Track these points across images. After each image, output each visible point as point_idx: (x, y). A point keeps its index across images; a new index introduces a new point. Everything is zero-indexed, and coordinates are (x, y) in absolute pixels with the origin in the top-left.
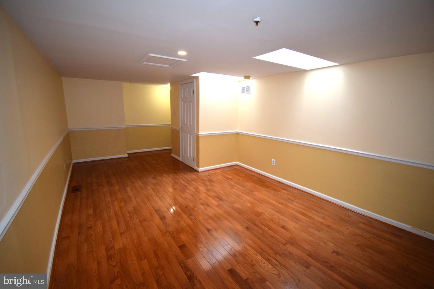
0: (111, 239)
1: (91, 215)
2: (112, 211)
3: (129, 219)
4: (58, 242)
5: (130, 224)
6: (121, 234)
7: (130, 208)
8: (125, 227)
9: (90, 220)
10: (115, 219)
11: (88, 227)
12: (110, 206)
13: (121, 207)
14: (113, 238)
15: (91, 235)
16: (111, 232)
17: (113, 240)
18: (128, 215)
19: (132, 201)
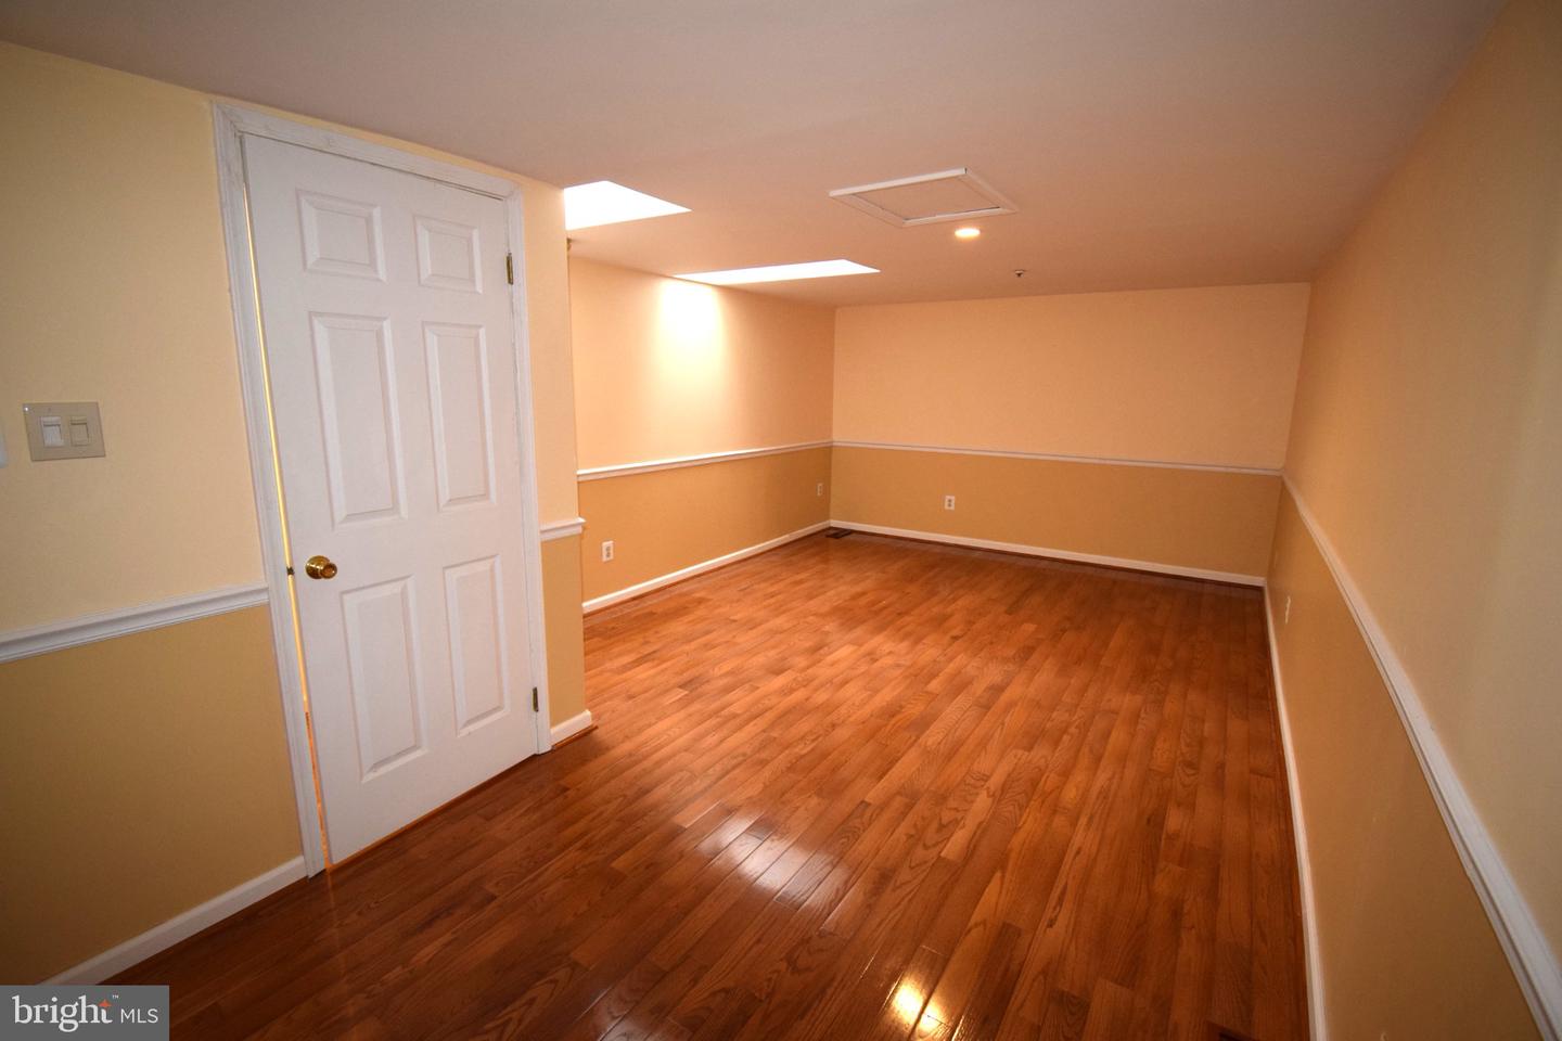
0: (1143, 715)
1: (1179, 805)
2: (1102, 778)
3: (1073, 730)
4: (1281, 768)
5: (1080, 718)
6: (1115, 712)
7: (1040, 754)
8: (1097, 717)
9: (1184, 786)
10: (1109, 747)
11: (1194, 769)
12: (1098, 798)
13: (1066, 774)
14: (1139, 716)
15: (1188, 745)
16: (1137, 723)
17: (1140, 710)
18: (1066, 738)
19: (1009, 775)
